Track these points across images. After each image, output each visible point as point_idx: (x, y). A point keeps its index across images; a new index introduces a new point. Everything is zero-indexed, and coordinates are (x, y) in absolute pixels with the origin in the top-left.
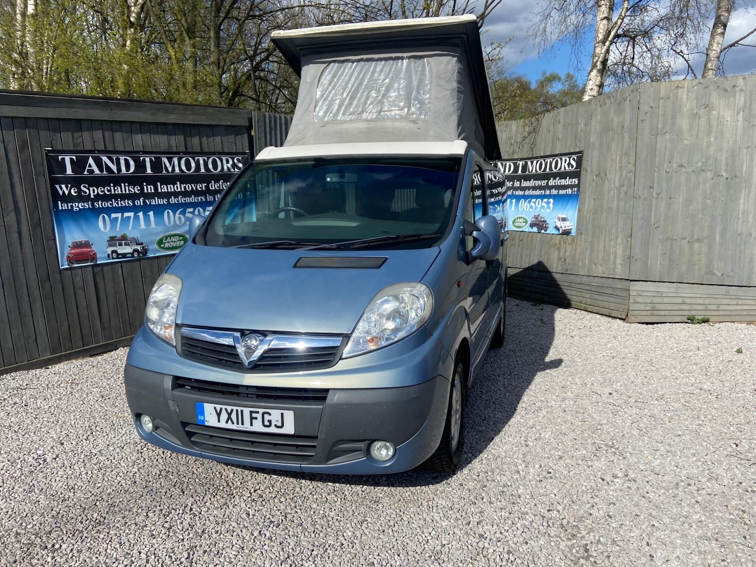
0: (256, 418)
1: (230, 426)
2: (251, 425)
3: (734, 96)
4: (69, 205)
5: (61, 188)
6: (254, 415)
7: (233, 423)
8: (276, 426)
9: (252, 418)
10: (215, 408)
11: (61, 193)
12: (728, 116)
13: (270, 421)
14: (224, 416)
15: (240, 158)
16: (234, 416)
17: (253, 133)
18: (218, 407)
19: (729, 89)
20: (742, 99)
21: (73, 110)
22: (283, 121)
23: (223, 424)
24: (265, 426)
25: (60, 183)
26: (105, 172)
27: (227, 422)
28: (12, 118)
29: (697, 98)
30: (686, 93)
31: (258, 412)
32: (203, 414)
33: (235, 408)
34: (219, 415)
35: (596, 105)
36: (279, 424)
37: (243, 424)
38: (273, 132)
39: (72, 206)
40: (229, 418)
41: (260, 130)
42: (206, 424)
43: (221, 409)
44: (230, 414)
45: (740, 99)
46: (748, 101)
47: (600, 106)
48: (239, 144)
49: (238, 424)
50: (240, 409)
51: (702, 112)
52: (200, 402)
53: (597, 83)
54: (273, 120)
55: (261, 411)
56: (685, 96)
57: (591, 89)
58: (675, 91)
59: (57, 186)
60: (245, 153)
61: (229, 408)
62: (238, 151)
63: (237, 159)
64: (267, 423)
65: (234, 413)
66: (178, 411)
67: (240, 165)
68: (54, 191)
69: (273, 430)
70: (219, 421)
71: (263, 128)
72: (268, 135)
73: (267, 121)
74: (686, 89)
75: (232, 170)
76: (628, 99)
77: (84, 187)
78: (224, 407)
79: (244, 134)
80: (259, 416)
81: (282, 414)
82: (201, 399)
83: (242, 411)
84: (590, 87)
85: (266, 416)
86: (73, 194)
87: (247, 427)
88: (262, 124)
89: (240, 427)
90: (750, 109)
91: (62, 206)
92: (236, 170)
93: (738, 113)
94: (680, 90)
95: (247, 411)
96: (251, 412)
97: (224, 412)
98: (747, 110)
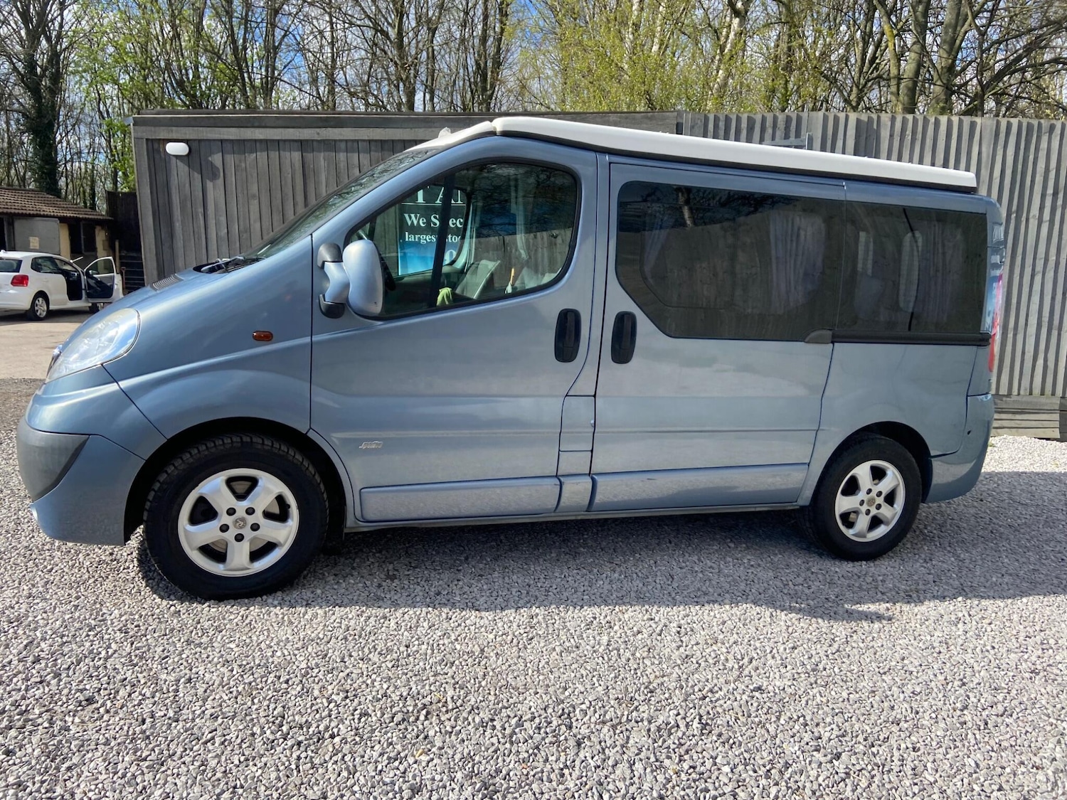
4: (417, 236)
5: (410, 218)
11: (409, 223)
21: (430, 130)
25: (409, 213)
26: (459, 202)
28: (370, 141)
39: (419, 238)
59: (406, 216)
68: (402, 220)
73: (711, 125)
77: (435, 217)
86: (422, 225)
88: (700, 131)
91: (409, 237)
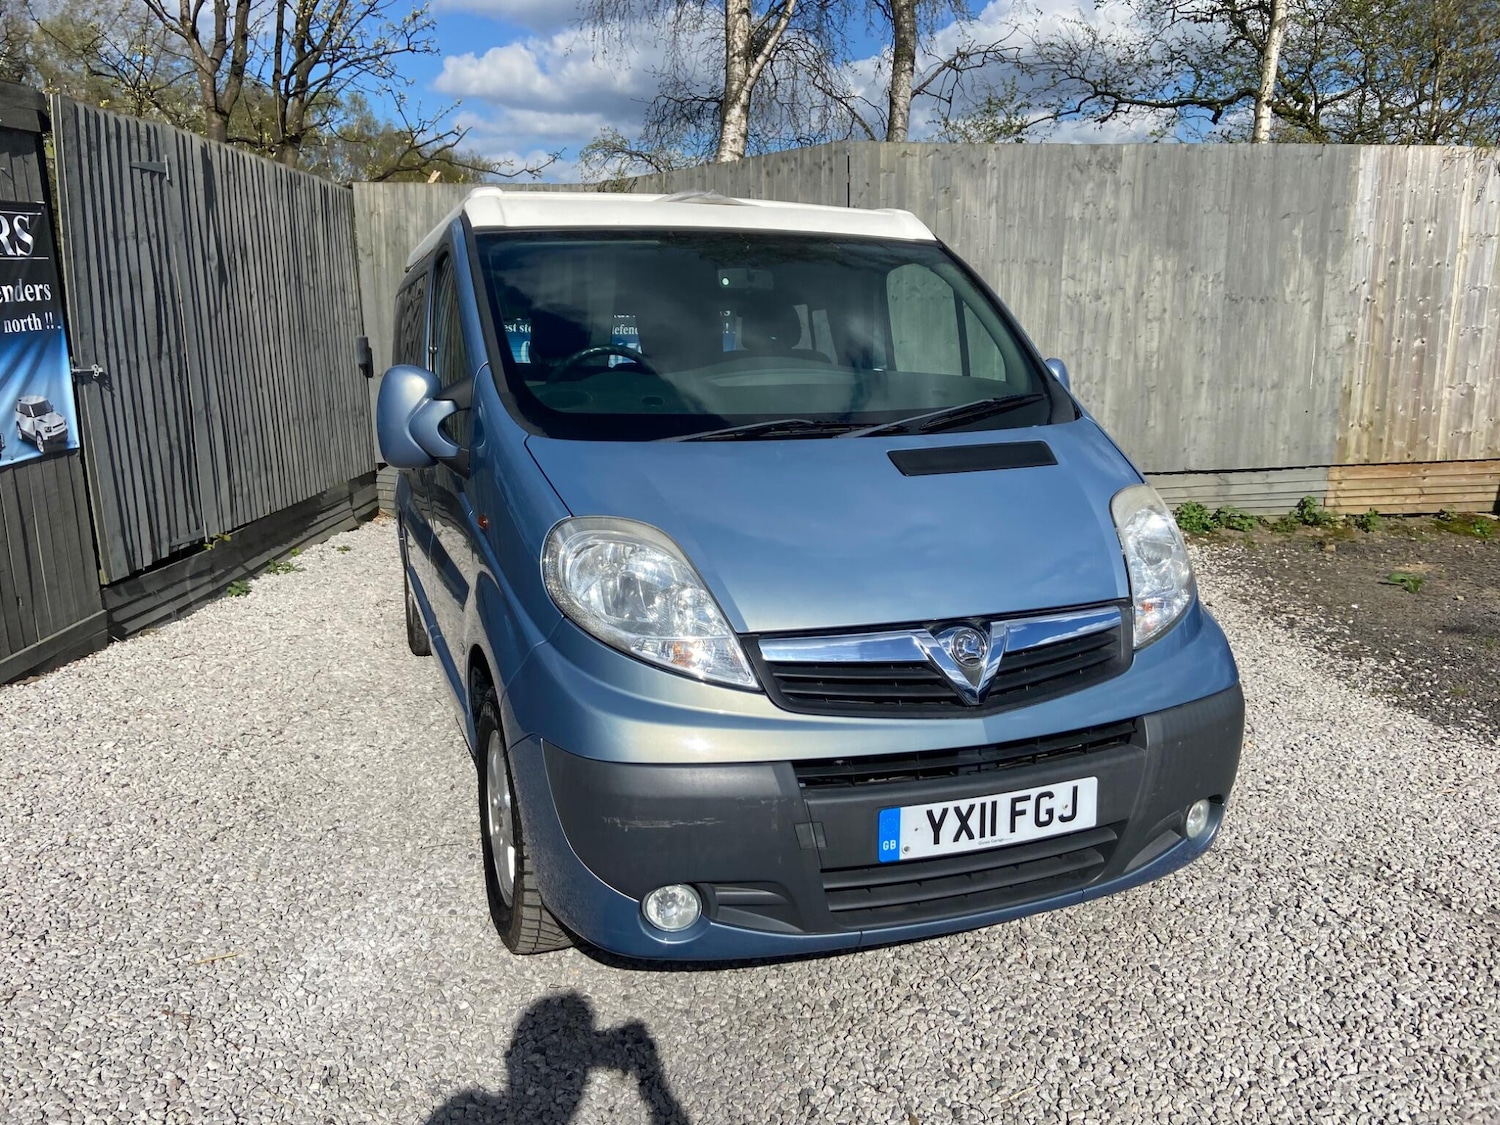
0: (1023, 812)
1: (965, 845)
2: (1013, 830)
3: (985, 177)
6: (1019, 806)
7: (971, 836)
8: (1063, 819)
9: (1014, 814)
10: (930, 814)
12: (975, 206)
13: (1050, 812)
14: (952, 824)
15: (27, 219)
16: (974, 823)
17: (50, 153)
18: (937, 809)
19: (977, 166)
20: (995, 182)
22: (112, 129)
23: (947, 846)
24: (1039, 824)
27: (956, 839)
29: (933, 175)
30: (917, 164)
31: (1028, 798)
32: (896, 837)
33: (977, 801)
34: (937, 827)
35: (759, 172)
36: (1068, 813)
37: (993, 833)
38: (94, 154)
40: (964, 826)
41: (69, 147)
42: (903, 856)
43: (945, 811)
44: (964, 820)
45: (992, 183)
46: (1002, 186)
47: (768, 173)
48: (20, 180)
49: (982, 835)
50: (988, 800)
51: (942, 198)
52: (887, 807)
53: (743, 130)
54: (92, 122)
55: (1034, 792)
56: (916, 170)
57: (734, 141)
58: (902, 160)
60: (33, 207)
61: (964, 804)
62: (20, 200)
63: (21, 222)
64: (1044, 817)
65: (977, 812)
66: (822, 844)
67: (28, 239)
69: (1057, 828)
70: (937, 841)
71: (75, 143)
72: (85, 162)
73: (82, 123)
74: (917, 159)
75: (10, 252)
76: (827, 166)
78: (951, 805)
79: (29, 153)
80: (1029, 806)
81: (1075, 789)
82: (892, 800)
83: (994, 804)
84: (731, 137)
85: (1045, 803)
87: (1004, 837)
88: (72, 131)
89: (989, 842)
90: (1006, 202)
92: (19, 252)
93: (989, 205)
94: (909, 160)
95: (1004, 801)
96: (1014, 801)
97: (951, 815)
98: (1001, 201)
